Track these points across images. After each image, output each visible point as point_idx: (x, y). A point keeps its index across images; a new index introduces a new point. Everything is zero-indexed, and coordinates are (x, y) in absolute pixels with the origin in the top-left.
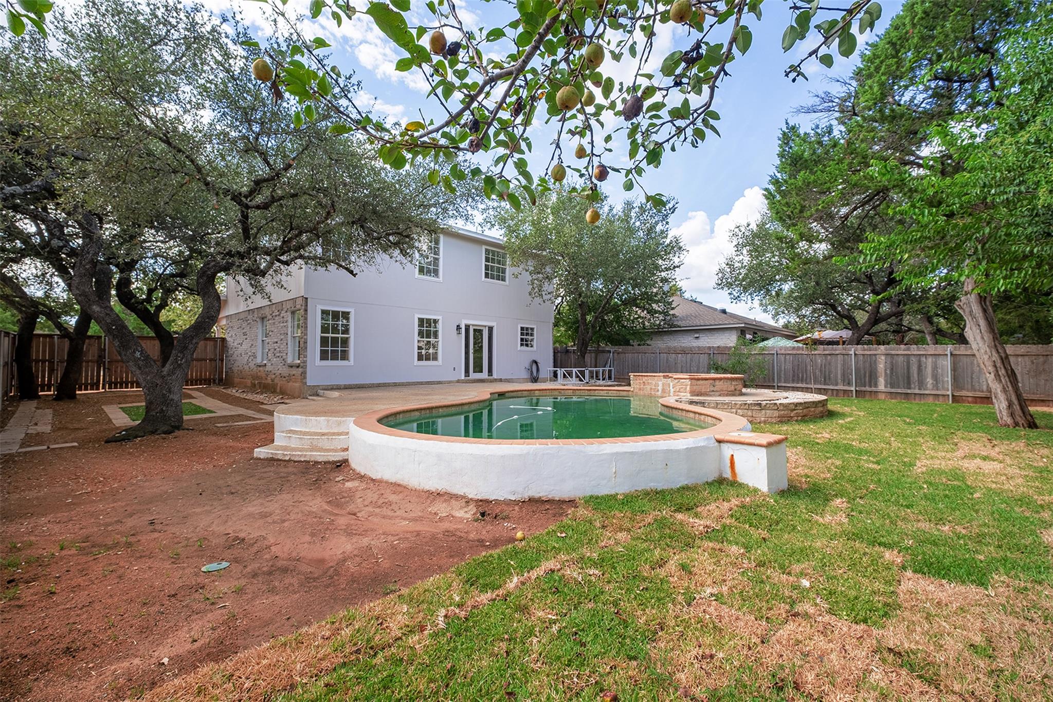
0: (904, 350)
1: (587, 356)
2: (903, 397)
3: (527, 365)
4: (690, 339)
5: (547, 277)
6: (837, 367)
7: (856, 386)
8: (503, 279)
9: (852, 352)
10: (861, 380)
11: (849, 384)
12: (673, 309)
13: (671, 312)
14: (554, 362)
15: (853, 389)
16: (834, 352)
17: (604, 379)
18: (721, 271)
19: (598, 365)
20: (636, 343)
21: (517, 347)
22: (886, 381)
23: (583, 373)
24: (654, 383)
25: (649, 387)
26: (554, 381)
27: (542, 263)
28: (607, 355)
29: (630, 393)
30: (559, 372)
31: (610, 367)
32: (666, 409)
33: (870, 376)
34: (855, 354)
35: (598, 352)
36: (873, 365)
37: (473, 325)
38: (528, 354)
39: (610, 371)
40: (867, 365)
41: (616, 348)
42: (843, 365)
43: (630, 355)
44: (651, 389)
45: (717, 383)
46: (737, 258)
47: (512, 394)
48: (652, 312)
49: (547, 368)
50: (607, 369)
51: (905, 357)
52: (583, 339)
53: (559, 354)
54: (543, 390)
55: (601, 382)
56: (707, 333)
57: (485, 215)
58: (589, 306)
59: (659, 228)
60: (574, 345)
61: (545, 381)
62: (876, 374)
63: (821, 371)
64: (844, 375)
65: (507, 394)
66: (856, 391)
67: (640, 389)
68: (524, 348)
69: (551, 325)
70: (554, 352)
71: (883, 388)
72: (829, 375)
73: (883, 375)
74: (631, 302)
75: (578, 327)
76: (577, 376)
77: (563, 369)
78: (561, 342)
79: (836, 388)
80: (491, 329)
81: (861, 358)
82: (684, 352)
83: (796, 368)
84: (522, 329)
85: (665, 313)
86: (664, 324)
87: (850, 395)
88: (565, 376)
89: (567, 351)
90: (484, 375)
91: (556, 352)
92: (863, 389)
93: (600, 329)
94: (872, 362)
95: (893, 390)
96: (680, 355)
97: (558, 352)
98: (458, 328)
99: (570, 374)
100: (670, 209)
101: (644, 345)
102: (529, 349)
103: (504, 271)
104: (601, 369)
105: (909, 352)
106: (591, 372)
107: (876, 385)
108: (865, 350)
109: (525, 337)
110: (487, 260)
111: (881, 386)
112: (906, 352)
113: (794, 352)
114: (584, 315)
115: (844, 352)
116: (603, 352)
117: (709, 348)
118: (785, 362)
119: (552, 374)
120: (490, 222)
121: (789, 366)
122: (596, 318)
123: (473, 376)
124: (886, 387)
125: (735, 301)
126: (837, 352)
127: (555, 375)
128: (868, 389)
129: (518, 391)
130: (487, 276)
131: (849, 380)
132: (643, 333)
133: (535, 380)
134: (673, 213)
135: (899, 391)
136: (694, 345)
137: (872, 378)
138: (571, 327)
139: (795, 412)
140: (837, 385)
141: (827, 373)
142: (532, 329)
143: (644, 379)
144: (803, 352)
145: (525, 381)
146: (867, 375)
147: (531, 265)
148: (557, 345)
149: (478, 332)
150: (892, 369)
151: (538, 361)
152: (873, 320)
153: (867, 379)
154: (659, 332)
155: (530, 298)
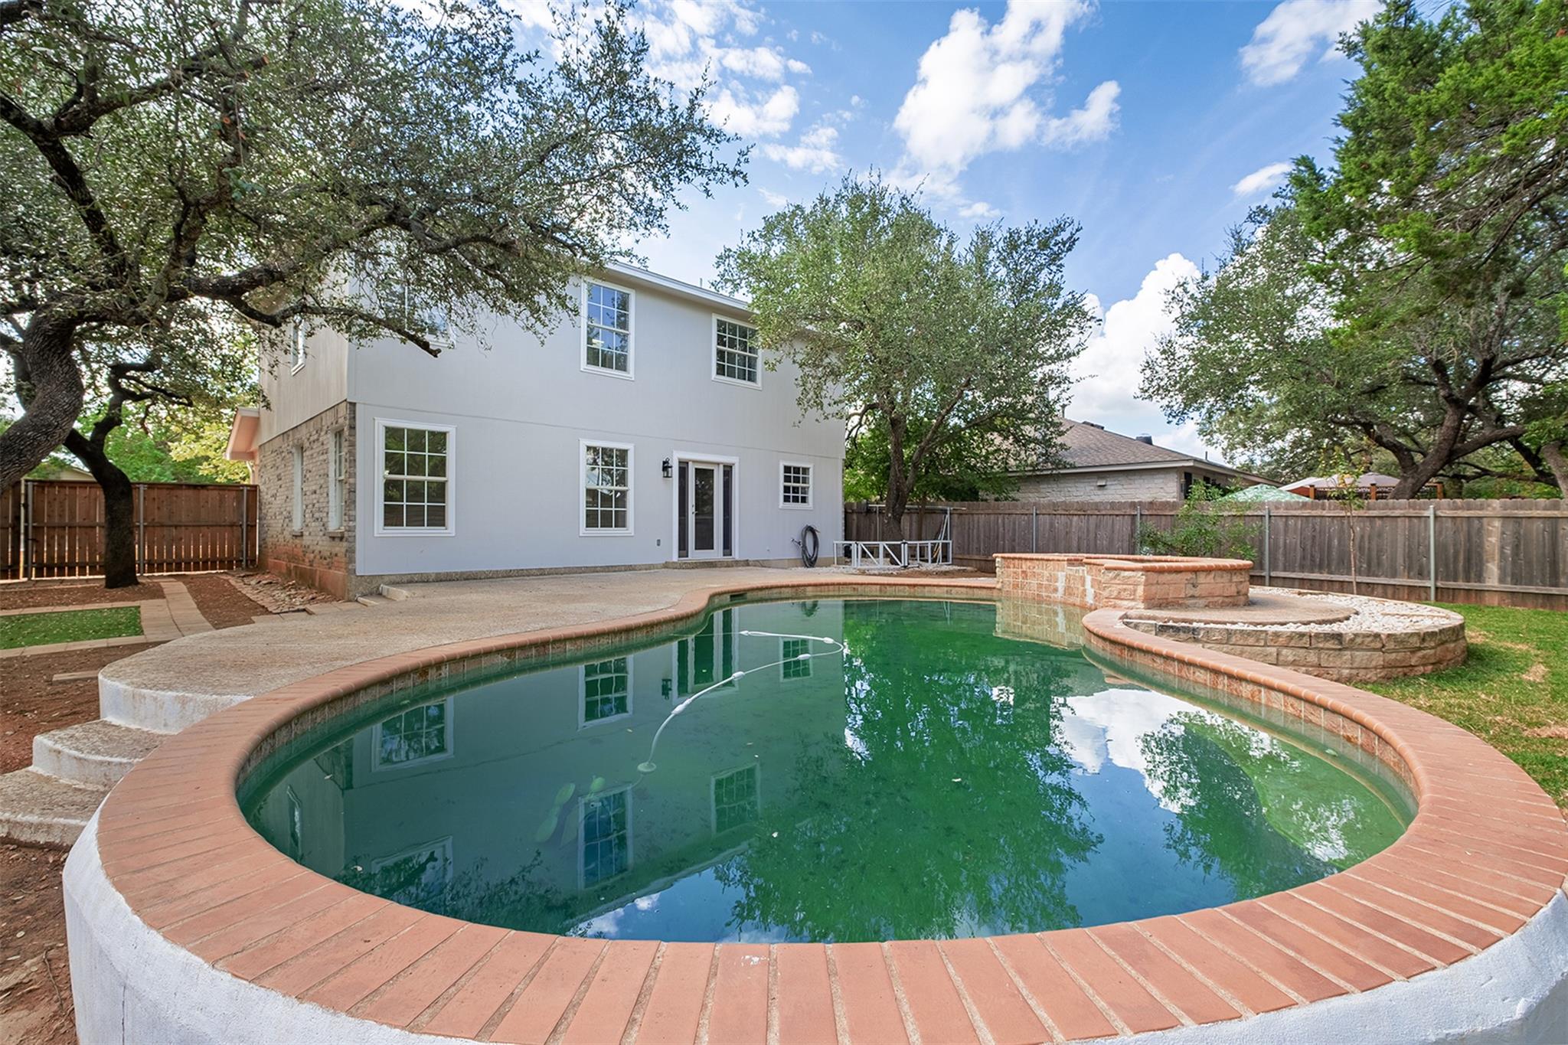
0: (1545, 509)
1: (905, 520)
2: (1540, 601)
3: (796, 535)
4: (1088, 489)
5: (832, 372)
6: (1394, 542)
7: (1436, 579)
8: (752, 378)
9: (1430, 513)
10: (1447, 566)
11: (1422, 574)
12: (1061, 434)
13: (1059, 440)
14: (845, 530)
15: (1430, 583)
16: (1389, 513)
17: (934, 561)
18: (1149, 365)
19: (923, 535)
20: (992, 497)
21: (778, 501)
22: (1502, 569)
23: (897, 550)
24: (1046, 573)
25: (1034, 582)
26: (846, 563)
27: (822, 346)
28: (938, 517)
29: (995, 593)
30: (854, 548)
31: (946, 538)
32: (1108, 647)
33: (1468, 560)
34: (1436, 517)
35: (925, 512)
36: (1475, 539)
37: (694, 462)
38: (798, 515)
39: (945, 546)
40: (1462, 537)
41: (957, 505)
42: (1409, 538)
43: (982, 517)
44: (1040, 586)
45: (1202, 578)
46: (1180, 341)
47: (761, 594)
48: (1022, 441)
49: (832, 539)
50: (941, 542)
51: (1548, 522)
52: (898, 489)
53: (855, 516)
54: (821, 585)
55: (929, 566)
56: (1122, 479)
57: (722, 268)
58: (907, 431)
59: (1044, 277)
60: (881, 499)
61: (828, 563)
62: (1480, 555)
63: (1361, 548)
64: (1410, 557)
65: (749, 595)
66: (1437, 588)
67: (1016, 586)
68: (791, 505)
69: (840, 465)
70: (846, 512)
71: (1496, 584)
72: (1379, 558)
73: (1497, 557)
74: (984, 424)
75: (889, 468)
76: (887, 555)
77: (861, 543)
78: (858, 495)
79: (1392, 581)
80: (728, 471)
81: (1449, 524)
82: (1084, 510)
83: (1309, 543)
84: (787, 469)
85: (1047, 442)
86: (1046, 462)
87: (1423, 595)
88: (864, 555)
89: (869, 511)
90: (716, 553)
91: (847, 514)
92: (1452, 584)
93: (927, 472)
94: (1474, 532)
95: (1518, 588)
96: (1075, 518)
97: (853, 512)
98: (666, 467)
99: (874, 551)
100: (1064, 244)
101: (1006, 499)
102: (800, 505)
103: (752, 363)
104: (929, 542)
105: (1557, 513)
106: (912, 548)
107: (1480, 578)
108: (1457, 508)
109: (792, 484)
110: (721, 341)
111: (1492, 578)
112: (1549, 513)
113: (1306, 513)
114: (898, 446)
115: (1412, 513)
116: (933, 512)
117: (1133, 505)
118: (1286, 531)
119: (842, 552)
120: (733, 281)
121: (1294, 539)
122: (922, 450)
123: (695, 555)
124: (1502, 580)
125: (1175, 421)
126: (1397, 513)
127: (848, 552)
128: (1461, 584)
129: (772, 588)
130: (721, 370)
131: (1421, 566)
132: (1003, 479)
133: (810, 562)
134: (1069, 249)
135: (1532, 589)
136: (1097, 499)
137: (1473, 565)
138: (876, 469)
139: (1420, 654)
140: (1394, 576)
141: (1374, 553)
142: (805, 470)
143: (1025, 565)
144: (1325, 513)
145: (792, 564)
146: (1461, 557)
147: (802, 349)
148: (852, 500)
149: (704, 475)
150: (1516, 548)
151: (816, 527)
152: (1446, 453)
153: (1461, 564)
154: (1035, 478)
155: (799, 410)
